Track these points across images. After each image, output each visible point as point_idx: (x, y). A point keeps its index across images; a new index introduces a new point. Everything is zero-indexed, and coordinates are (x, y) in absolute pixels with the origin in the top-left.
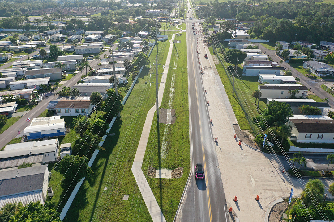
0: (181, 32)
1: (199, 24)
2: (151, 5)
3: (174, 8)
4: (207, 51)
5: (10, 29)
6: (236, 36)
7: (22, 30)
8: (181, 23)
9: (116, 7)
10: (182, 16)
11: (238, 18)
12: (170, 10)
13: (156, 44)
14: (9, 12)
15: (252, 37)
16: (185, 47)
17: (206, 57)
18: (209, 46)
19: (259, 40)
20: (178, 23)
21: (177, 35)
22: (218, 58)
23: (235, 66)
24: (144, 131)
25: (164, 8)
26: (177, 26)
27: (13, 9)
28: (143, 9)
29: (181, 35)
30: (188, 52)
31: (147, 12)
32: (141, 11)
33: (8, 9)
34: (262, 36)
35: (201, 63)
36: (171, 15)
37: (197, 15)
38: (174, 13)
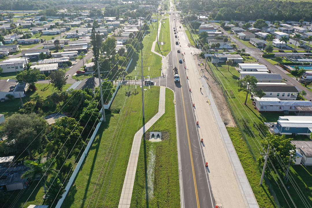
0: (165, 18)
1: (178, 14)
2: (141, 2)
3: (159, 4)
4: (181, 25)
5: (50, 16)
6: (200, 18)
7: (59, 17)
8: (165, 13)
9: (114, 3)
10: (166, 9)
11: (205, 9)
12: (157, 6)
13: (151, 23)
14: (36, 7)
15: (210, 19)
16: (169, 24)
17: (180, 27)
18: (182, 24)
19: (214, 21)
20: (163, 13)
21: (163, 19)
22: (187, 28)
23: (195, 31)
24: (153, 45)
25: (153, 4)
26: (163, 15)
27: (38, 5)
28: (136, 5)
29: (166, 19)
30: (170, 26)
31: (140, 7)
32: (135, 6)
33: (35, 5)
34: (216, 18)
35: (177, 29)
36: (158, 9)
37: (177, 8)
38: (159, 8)
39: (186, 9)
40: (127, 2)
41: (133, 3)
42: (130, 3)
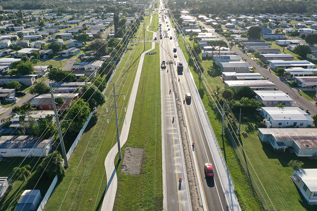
3: (150, 4)
6: (182, 13)
8: (156, 10)
15: (190, 13)
19: (193, 15)
28: (131, 4)
38: (151, 6)
39: (172, 7)
40: (122, 2)
41: (127, 2)
42: (124, 3)
